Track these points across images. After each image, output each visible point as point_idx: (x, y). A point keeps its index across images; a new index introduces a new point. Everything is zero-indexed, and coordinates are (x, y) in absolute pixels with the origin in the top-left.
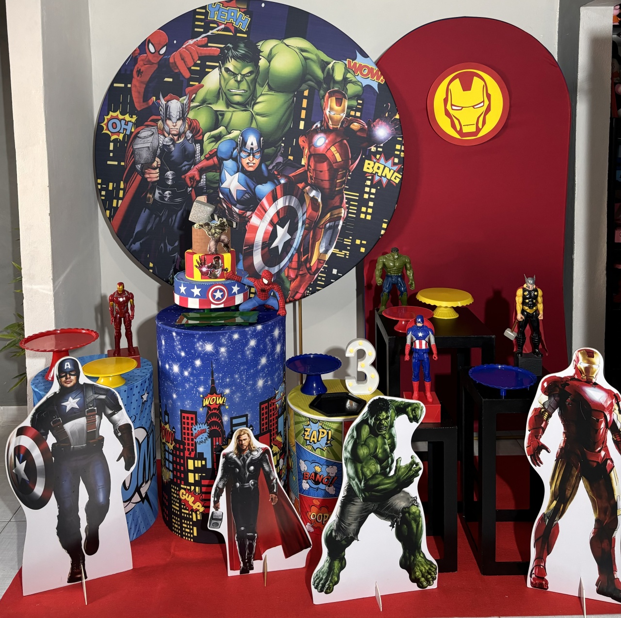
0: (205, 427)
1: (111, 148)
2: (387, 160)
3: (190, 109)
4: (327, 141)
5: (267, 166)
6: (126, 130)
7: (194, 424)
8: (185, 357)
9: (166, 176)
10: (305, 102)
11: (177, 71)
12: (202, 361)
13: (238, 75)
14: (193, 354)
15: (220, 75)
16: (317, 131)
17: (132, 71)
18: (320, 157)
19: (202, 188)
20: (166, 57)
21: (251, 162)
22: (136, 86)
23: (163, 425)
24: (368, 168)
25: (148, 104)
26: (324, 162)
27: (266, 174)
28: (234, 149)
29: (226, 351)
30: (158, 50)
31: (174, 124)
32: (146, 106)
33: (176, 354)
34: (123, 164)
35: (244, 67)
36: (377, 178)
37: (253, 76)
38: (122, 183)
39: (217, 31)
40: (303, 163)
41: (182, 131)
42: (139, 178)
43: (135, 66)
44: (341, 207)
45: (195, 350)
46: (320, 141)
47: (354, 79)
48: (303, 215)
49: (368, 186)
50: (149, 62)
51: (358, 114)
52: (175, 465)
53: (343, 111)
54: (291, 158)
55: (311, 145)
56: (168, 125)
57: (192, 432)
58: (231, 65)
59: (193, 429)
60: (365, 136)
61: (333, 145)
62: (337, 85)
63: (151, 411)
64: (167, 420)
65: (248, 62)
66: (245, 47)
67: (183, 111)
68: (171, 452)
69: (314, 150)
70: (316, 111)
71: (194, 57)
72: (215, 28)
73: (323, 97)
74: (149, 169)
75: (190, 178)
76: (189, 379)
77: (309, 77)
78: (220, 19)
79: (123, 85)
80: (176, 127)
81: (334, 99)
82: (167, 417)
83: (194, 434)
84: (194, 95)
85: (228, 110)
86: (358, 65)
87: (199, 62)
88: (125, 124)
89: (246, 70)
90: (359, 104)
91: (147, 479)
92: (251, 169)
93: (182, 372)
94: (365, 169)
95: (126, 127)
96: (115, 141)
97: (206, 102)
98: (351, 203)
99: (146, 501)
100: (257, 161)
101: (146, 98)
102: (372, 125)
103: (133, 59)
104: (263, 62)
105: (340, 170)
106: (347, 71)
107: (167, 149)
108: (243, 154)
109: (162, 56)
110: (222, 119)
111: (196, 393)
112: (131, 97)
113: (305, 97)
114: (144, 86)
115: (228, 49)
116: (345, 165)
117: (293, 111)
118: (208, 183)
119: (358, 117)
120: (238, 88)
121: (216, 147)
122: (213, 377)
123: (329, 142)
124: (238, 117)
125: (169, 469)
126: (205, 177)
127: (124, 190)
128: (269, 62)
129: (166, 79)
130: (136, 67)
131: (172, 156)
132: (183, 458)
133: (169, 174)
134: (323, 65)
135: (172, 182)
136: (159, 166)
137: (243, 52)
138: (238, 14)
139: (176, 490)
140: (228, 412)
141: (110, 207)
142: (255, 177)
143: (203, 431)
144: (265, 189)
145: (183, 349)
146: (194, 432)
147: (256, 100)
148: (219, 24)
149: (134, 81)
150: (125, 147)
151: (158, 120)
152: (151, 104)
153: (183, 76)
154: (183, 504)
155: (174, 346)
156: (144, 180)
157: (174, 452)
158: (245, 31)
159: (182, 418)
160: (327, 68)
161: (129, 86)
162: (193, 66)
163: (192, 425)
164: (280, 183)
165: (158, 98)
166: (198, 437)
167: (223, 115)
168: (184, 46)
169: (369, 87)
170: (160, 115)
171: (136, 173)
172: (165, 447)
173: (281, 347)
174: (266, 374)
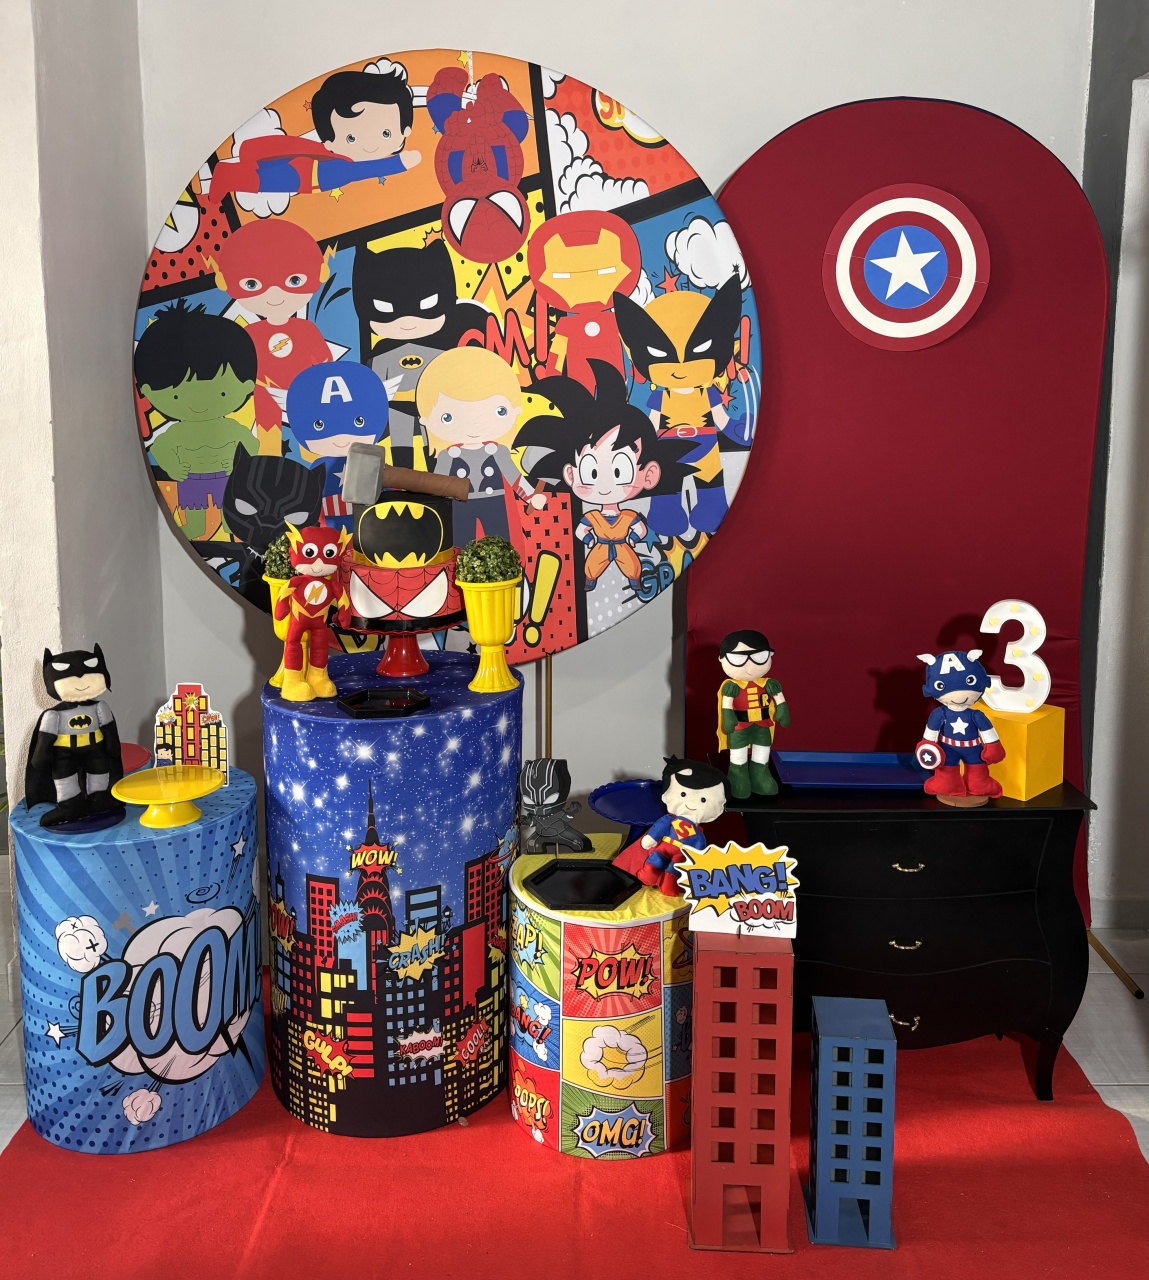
0: (355, 909)
7: (334, 902)
8: (317, 770)
12: (351, 778)
14: (332, 765)
23: (273, 902)
29: (399, 759)
33: (298, 763)
45: (336, 757)
52: (295, 982)
57: (328, 918)
59: (331, 913)
63: (251, 876)
64: (280, 894)
68: (288, 956)
76: (325, 814)
82: (280, 887)
83: (333, 922)
91: (242, 1008)
93: (310, 800)
99: (239, 1051)
111: (338, 843)
122: (371, 811)
125: (283, 989)
132: (311, 968)
139: (297, 1031)
140: (402, 880)
143: (351, 918)
145: (312, 754)
146: (334, 919)
154: (311, 1058)
155: (295, 747)
157: (294, 958)
159: (310, 890)
163: (329, 906)
166: (342, 929)
172: (276, 946)
173: (512, 752)
174: (480, 807)
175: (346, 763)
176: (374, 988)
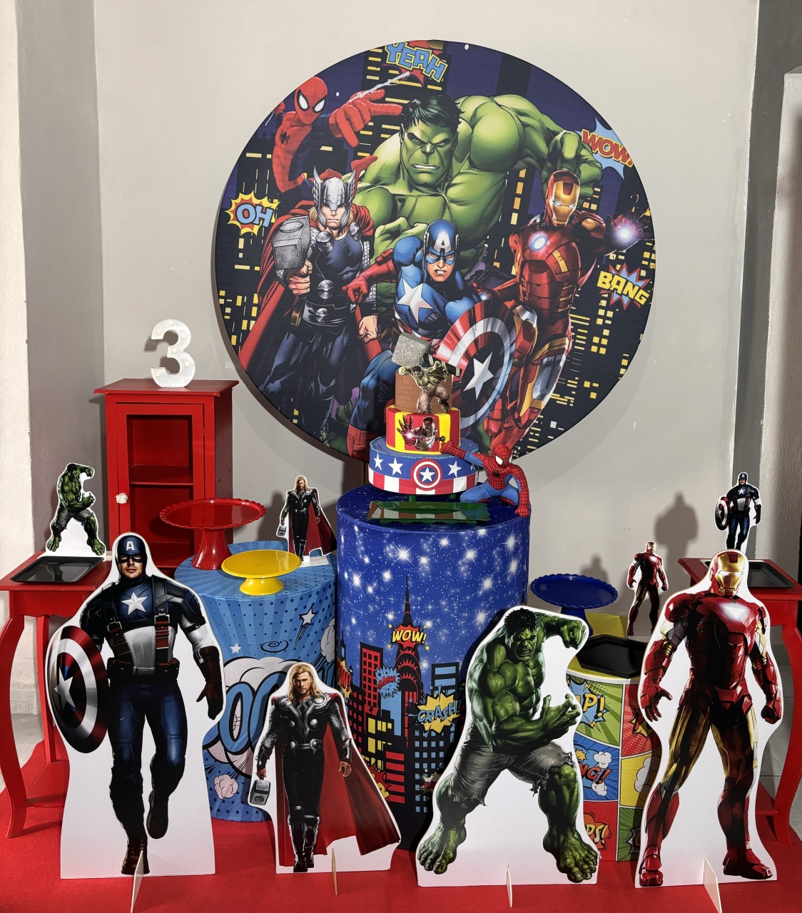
0: (394, 673)
1: (241, 245)
2: (630, 272)
3: (357, 191)
4: (548, 243)
5: (463, 276)
6: (263, 220)
7: (379, 666)
8: (370, 565)
9: (320, 286)
10: (520, 187)
11: (339, 136)
12: (393, 573)
13: (427, 144)
14: (381, 563)
15: (401, 143)
16: (535, 228)
17: (274, 135)
18: (537, 265)
19: (370, 304)
20: (324, 116)
21: (440, 269)
22: (280, 158)
24: (604, 283)
25: (295, 183)
26: (543, 272)
27: (461, 286)
28: (417, 250)
29: (429, 562)
30: (312, 106)
31: (334, 213)
32: (293, 186)
33: (358, 558)
34: (257, 268)
35: (435, 134)
36: (615, 297)
37: (448, 146)
38: (256, 296)
39: (400, 80)
40: (514, 273)
41: (344, 222)
42: (281, 289)
43: (277, 128)
44: (564, 336)
45: (383, 556)
46: (539, 242)
47: (590, 158)
48: (511, 345)
49: (602, 308)
50: (300, 123)
51: (594, 207)
53: (573, 201)
54: (497, 264)
55: (526, 247)
56: (324, 215)
57: (375, 678)
58: (418, 129)
59: (377, 674)
60: (602, 237)
61: (557, 249)
62: (567, 165)
64: (343, 654)
65: (441, 126)
66: (439, 104)
67: (346, 193)
69: (531, 254)
70: (535, 199)
71: (365, 117)
72: (396, 76)
73: (546, 181)
74: (296, 277)
75: (355, 291)
76: (375, 599)
77: (529, 151)
78: (404, 63)
79: (259, 156)
80: (336, 217)
81: (561, 183)
83: (378, 681)
84: (363, 172)
85: (411, 194)
86: (597, 139)
87: (371, 124)
88: (262, 212)
89: (439, 138)
90: (595, 193)
92: (440, 279)
93: (364, 587)
94: (600, 284)
95: (263, 216)
96: (247, 236)
97: (379, 181)
98: (579, 330)
100: (449, 268)
101: (293, 175)
102: (612, 223)
103: (275, 118)
104: (463, 128)
105: (565, 284)
106: (581, 145)
107: (323, 248)
108: (430, 258)
109: (318, 115)
110: (402, 206)
111: (383, 622)
112: (272, 173)
113: (521, 180)
114: (292, 157)
115: (415, 106)
116: (572, 277)
117: (503, 198)
118: (379, 297)
119: (593, 211)
120: (427, 163)
121: (392, 246)
122: (407, 600)
123: (552, 243)
124: (425, 204)
126: (375, 289)
127: (258, 306)
128: (473, 127)
129: (324, 148)
130: (279, 130)
131: (329, 259)
132: (361, 714)
133: (325, 284)
134: (549, 135)
135: (329, 295)
136: (310, 272)
137: (436, 112)
138: (431, 58)
140: (429, 655)
141: (238, 331)
142: (445, 291)
143: (391, 680)
144: (458, 307)
145: (367, 552)
146: (379, 679)
147: (452, 181)
148: (403, 70)
149: (277, 150)
150: (261, 244)
151: (310, 207)
152: (300, 183)
153: (347, 143)
155: (356, 546)
156: (288, 292)
158: (439, 81)
159: (362, 655)
160: (554, 141)
161: (269, 156)
162: (363, 130)
163: (375, 668)
164: (480, 300)
165: (311, 175)
166: (384, 687)
167: (403, 201)
168: (351, 101)
169: (611, 170)
170: (313, 199)
171: (277, 282)
173: (519, 565)
174: (491, 605)
175: (390, 561)
176: (406, 735)
